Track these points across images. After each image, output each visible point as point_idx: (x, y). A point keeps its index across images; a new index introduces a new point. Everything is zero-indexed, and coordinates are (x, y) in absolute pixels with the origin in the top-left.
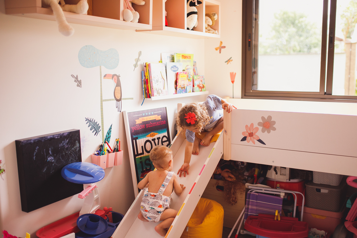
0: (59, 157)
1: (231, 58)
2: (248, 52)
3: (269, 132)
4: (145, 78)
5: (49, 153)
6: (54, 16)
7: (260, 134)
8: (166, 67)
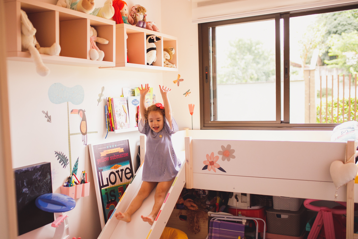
0: (33, 188)
1: (189, 90)
2: (205, 84)
3: (229, 160)
4: (109, 112)
5: (24, 185)
6: (32, 58)
7: (221, 163)
8: (127, 101)
